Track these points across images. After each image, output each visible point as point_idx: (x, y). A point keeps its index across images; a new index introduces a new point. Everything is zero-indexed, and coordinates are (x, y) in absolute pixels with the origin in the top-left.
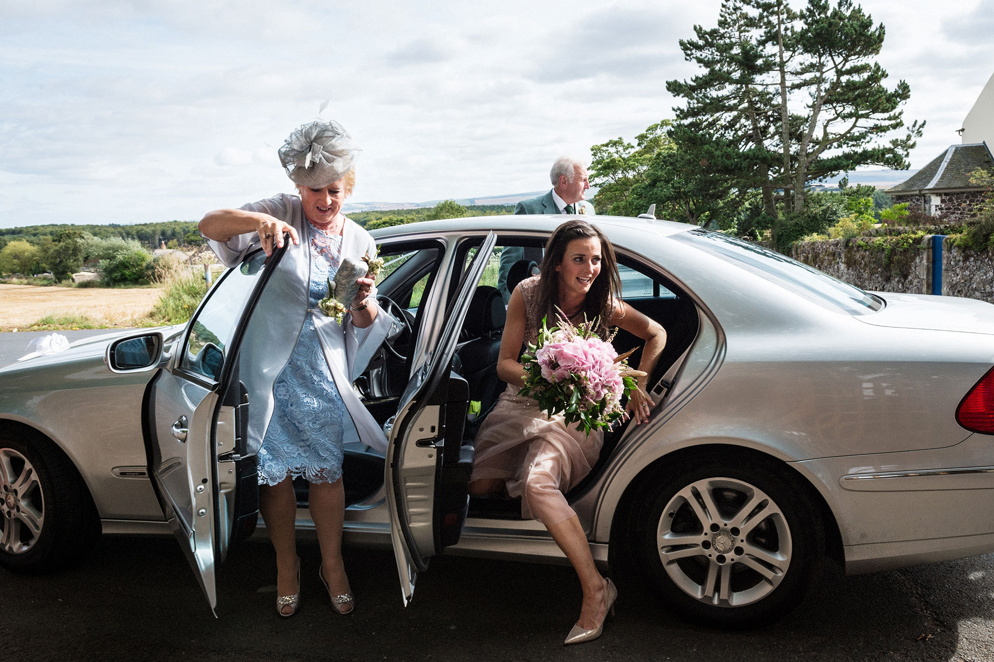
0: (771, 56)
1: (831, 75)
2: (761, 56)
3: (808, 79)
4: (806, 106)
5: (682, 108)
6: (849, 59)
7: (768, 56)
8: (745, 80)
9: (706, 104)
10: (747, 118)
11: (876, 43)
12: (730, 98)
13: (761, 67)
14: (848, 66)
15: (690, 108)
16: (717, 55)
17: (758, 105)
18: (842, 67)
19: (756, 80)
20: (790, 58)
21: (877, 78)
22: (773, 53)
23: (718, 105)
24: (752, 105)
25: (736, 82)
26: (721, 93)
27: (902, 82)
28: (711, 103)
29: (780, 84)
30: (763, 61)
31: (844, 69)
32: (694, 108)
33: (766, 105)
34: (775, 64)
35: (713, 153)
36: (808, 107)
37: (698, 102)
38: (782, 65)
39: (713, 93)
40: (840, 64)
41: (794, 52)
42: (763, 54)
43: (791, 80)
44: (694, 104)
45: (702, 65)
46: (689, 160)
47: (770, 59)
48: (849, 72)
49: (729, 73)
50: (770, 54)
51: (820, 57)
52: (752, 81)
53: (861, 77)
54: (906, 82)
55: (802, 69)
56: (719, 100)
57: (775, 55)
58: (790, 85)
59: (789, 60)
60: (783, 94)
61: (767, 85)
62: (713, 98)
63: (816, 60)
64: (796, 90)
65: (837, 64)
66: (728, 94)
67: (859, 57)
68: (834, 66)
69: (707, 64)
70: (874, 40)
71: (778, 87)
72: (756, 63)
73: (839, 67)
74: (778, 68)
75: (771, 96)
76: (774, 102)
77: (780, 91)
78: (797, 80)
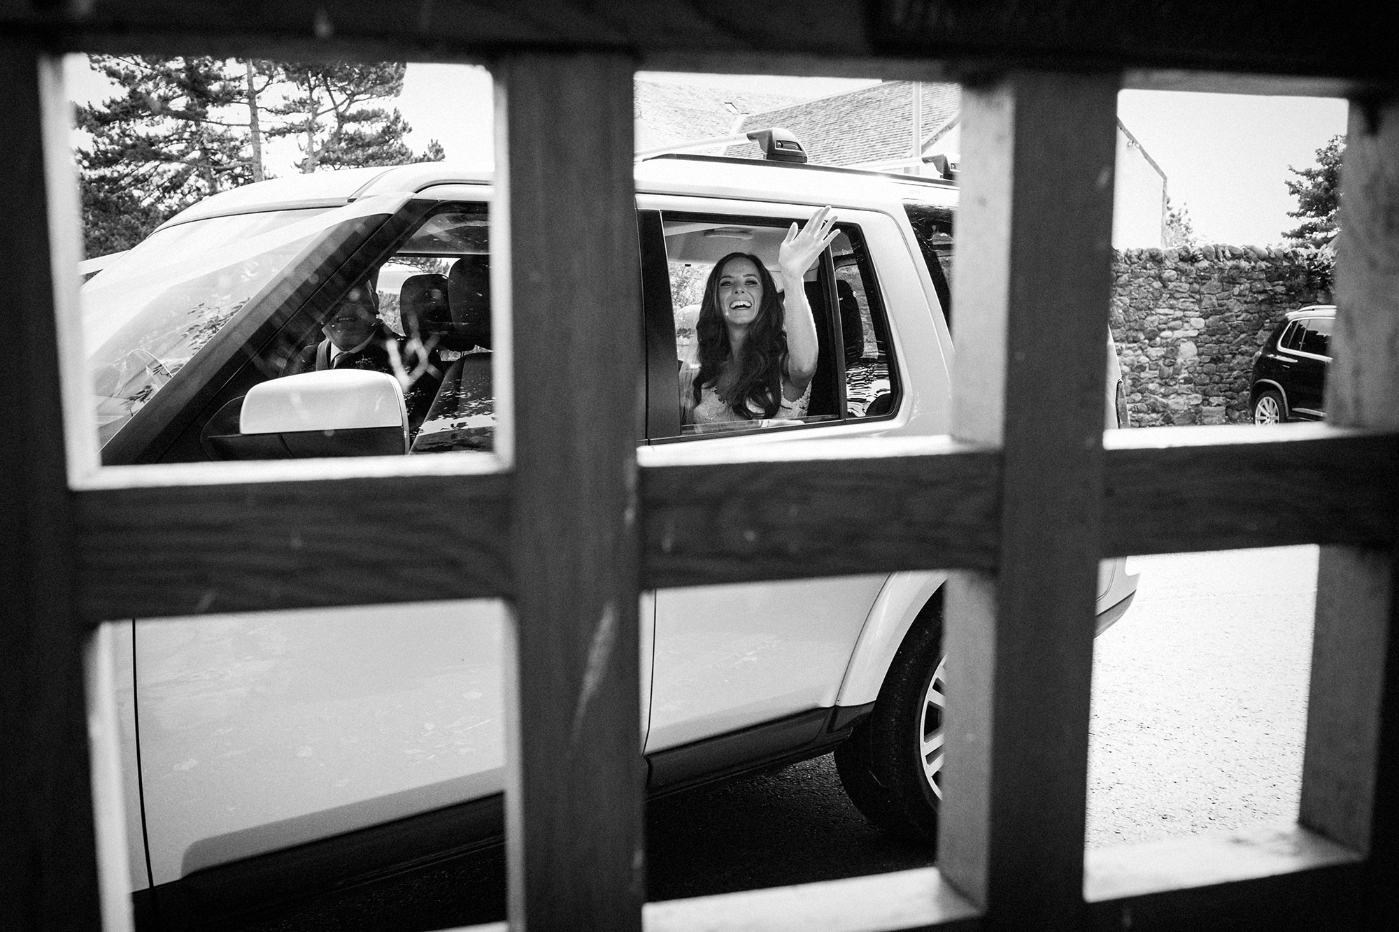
0: (234, 80)
1: (329, 121)
2: (217, 78)
3: (297, 123)
4: (293, 165)
5: (84, 149)
6: (356, 98)
7: (230, 80)
8: (193, 115)
9: (126, 147)
10: (201, 175)
11: (392, 78)
12: (172, 141)
13: (217, 96)
14: (354, 109)
15: (99, 150)
16: (146, 67)
17: (219, 156)
18: (346, 110)
19: (209, 115)
20: (266, 86)
21: (395, 131)
22: (238, 75)
23: (147, 150)
24: (206, 154)
25: (177, 115)
26: (153, 132)
27: (434, 142)
28: (134, 146)
29: (250, 126)
30: (220, 86)
31: (347, 114)
32: (105, 152)
33: (230, 157)
34: (240, 93)
35: (138, 228)
36: (298, 166)
37: (112, 142)
38: (252, 95)
39: (140, 128)
40: (342, 103)
41: (271, 77)
42: (222, 74)
43: (267, 122)
44: (104, 143)
45: (115, 80)
46: (97, 239)
47: (232, 84)
48: (354, 119)
49: (166, 100)
50: (233, 76)
51: (311, 90)
52: (204, 116)
53: (374, 128)
54: (439, 143)
55: (287, 106)
56: (150, 141)
57: (240, 78)
58: (268, 129)
59: (263, 89)
60: (255, 140)
61: (229, 125)
62: (138, 138)
63: (305, 94)
64: (278, 138)
65: (337, 103)
66: (167, 134)
67: (371, 98)
68: (333, 106)
69: (127, 79)
70: (389, 74)
71: (248, 129)
72: (209, 87)
73: (341, 109)
74: (246, 100)
75: (238, 143)
76: (243, 154)
77: (250, 136)
78: (280, 122)
